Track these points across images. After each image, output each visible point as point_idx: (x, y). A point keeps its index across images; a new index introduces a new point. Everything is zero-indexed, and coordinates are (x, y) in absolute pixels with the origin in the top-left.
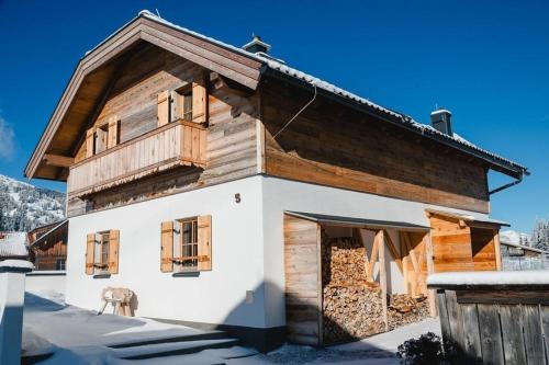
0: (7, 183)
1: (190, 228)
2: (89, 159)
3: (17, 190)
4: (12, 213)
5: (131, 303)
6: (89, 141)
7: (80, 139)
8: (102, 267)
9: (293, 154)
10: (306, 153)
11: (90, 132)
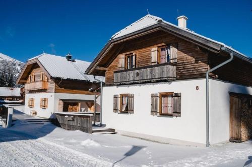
0: (15, 62)
1: (45, 100)
2: (28, 83)
3: (19, 65)
4: (17, 75)
5: (35, 113)
6: (29, 78)
7: (27, 77)
8: (31, 106)
9: (63, 88)
10: (65, 88)
11: (30, 76)
